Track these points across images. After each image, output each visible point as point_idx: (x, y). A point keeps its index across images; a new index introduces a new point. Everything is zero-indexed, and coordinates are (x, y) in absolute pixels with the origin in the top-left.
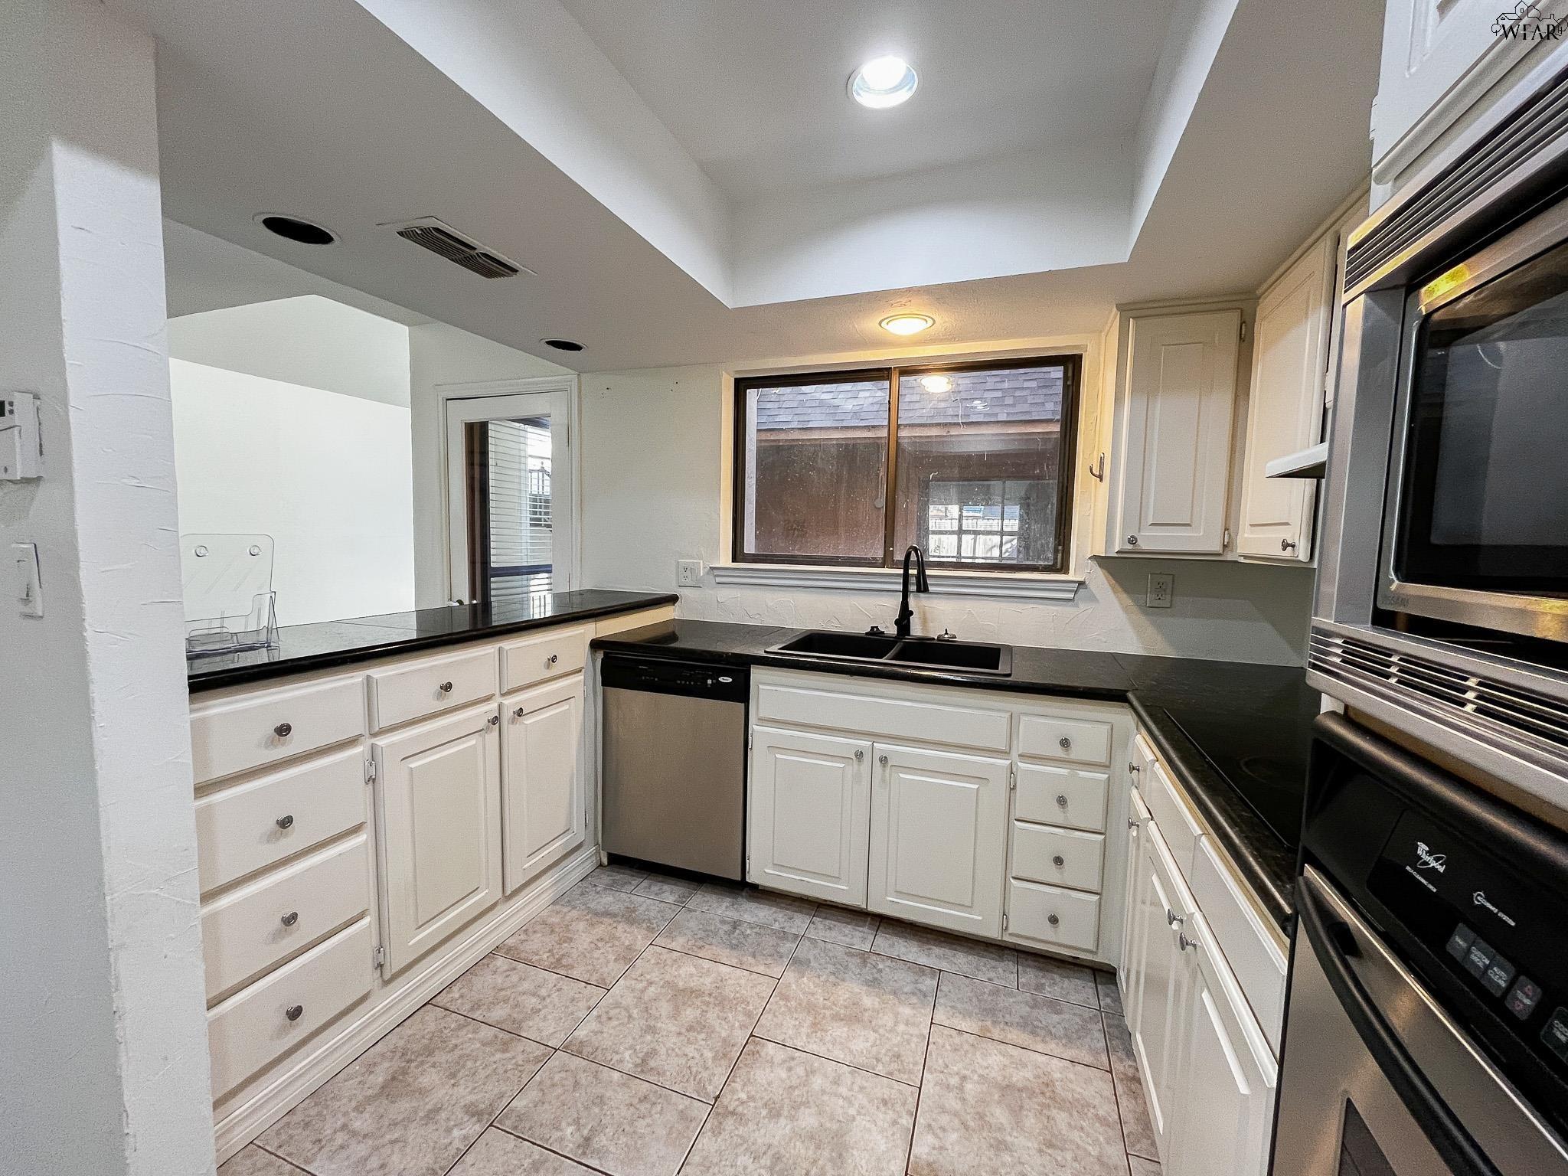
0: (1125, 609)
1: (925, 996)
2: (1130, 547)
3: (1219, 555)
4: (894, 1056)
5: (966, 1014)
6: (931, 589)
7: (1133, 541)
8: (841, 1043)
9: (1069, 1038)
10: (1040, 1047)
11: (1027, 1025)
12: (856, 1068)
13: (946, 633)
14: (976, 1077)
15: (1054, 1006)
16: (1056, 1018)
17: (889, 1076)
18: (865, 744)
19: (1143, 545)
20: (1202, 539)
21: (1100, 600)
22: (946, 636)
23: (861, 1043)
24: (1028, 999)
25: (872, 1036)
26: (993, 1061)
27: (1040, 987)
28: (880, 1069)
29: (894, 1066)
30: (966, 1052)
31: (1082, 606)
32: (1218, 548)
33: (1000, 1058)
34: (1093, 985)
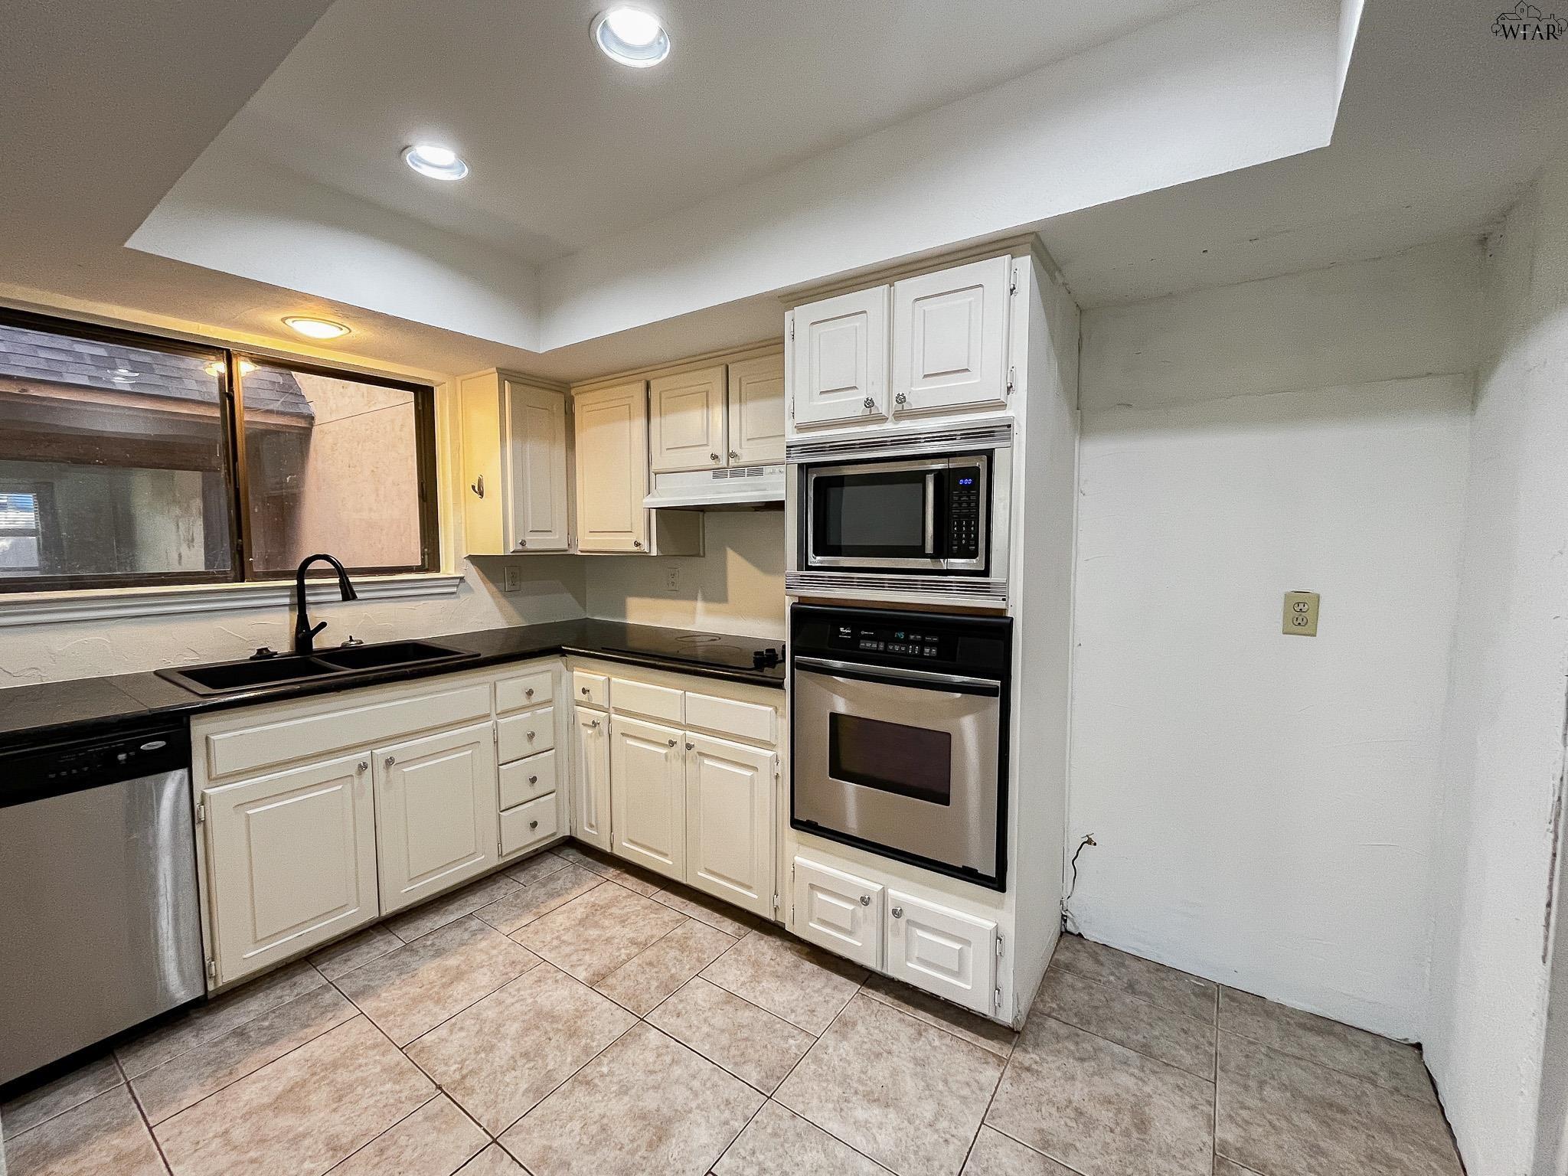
0: (492, 595)
1: (483, 930)
2: (520, 547)
3: (566, 550)
4: (511, 965)
5: (518, 917)
6: (359, 595)
7: (523, 544)
8: (472, 991)
9: (577, 883)
10: (571, 897)
11: (552, 895)
12: (501, 987)
13: (351, 640)
14: (563, 932)
15: (551, 879)
16: (560, 882)
17: (522, 972)
18: (364, 755)
19: (529, 546)
20: (554, 541)
21: (475, 590)
22: (352, 643)
23: (483, 979)
24: (537, 886)
25: (485, 970)
26: (560, 920)
27: (535, 877)
28: (513, 976)
29: (519, 968)
30: (543, 929)
31: (463, 597)
32: (566, 547)
33: (561, 917)
34: (556, 857)
